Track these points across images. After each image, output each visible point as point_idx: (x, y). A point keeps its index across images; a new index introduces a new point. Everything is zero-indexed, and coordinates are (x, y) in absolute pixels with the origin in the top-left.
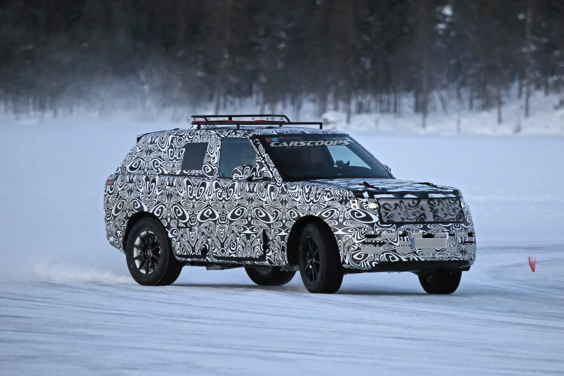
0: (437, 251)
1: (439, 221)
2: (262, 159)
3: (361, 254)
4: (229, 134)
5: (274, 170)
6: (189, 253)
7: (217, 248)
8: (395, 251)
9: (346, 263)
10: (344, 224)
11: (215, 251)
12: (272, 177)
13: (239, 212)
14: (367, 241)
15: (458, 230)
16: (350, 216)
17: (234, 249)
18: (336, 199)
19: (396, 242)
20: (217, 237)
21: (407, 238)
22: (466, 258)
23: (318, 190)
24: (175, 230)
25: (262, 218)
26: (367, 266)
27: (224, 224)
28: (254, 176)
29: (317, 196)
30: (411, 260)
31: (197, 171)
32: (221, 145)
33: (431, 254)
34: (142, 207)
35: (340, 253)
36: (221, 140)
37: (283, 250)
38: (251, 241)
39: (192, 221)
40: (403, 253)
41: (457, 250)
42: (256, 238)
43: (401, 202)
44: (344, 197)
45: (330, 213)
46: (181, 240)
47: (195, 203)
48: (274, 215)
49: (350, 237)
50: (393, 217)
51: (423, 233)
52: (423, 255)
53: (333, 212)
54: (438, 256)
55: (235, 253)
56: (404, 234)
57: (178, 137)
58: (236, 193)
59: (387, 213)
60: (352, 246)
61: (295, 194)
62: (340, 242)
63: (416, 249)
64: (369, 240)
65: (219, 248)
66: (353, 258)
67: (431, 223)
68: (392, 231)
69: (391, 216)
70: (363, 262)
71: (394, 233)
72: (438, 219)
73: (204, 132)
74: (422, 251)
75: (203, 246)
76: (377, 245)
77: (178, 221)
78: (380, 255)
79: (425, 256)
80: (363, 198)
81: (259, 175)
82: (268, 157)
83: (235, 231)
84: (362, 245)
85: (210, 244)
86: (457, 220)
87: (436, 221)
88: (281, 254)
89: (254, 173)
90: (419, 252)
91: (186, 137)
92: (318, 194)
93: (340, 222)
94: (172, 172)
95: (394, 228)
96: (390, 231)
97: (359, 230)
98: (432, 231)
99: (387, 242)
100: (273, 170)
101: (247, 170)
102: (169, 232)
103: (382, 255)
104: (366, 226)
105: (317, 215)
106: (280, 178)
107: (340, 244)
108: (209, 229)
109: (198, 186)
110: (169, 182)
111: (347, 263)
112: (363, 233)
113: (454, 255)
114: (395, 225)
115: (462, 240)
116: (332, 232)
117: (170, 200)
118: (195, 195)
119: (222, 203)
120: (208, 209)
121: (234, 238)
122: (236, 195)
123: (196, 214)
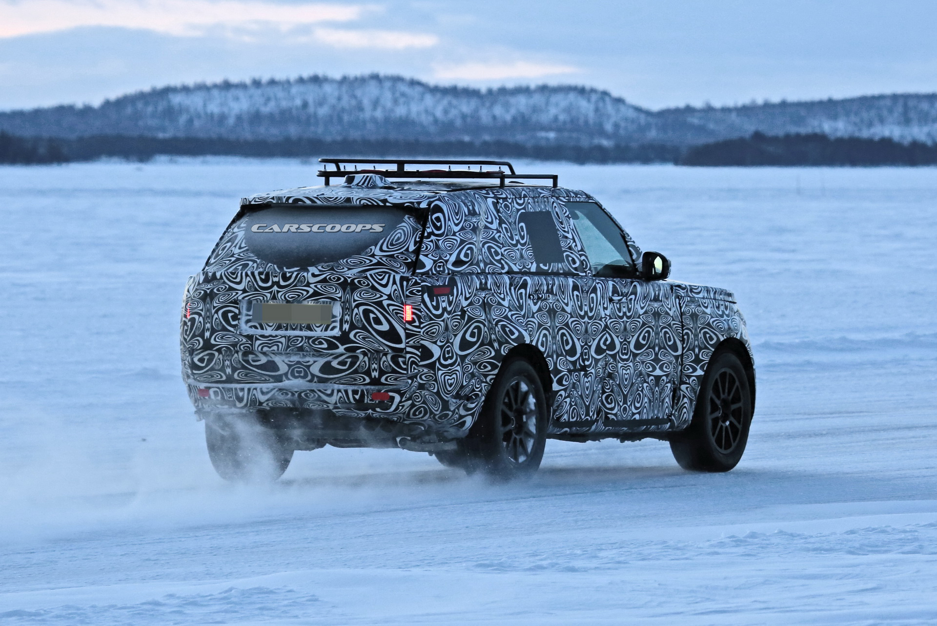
13: (644, 338)
17: (639, 405)
20: (619, 385)
24: (566, 376)
25: (670, 347)
27: (627, 360)
31: (560, 265)
34: (521, 336)
38: (661, 387)
39: (584, 357)
46: (572, 394)
47: (589, 323)
48: (684, 339)
55: (639, 413)
57: (501, 201)
58: (637, 304)
61: (704, 302)
65: (621, 404)
77: (566, 359)
83: (644, 372)
94: (524, 267)
102: (555, 380)
105: (738, 337)
109: (587, 292)
110: (548, 286)
117: (553, 319)
118: (586, 308)
119: (623, 322)
120: (605, 334)
121: (640, 386)
122: (638, 307)
123: (589, 344)
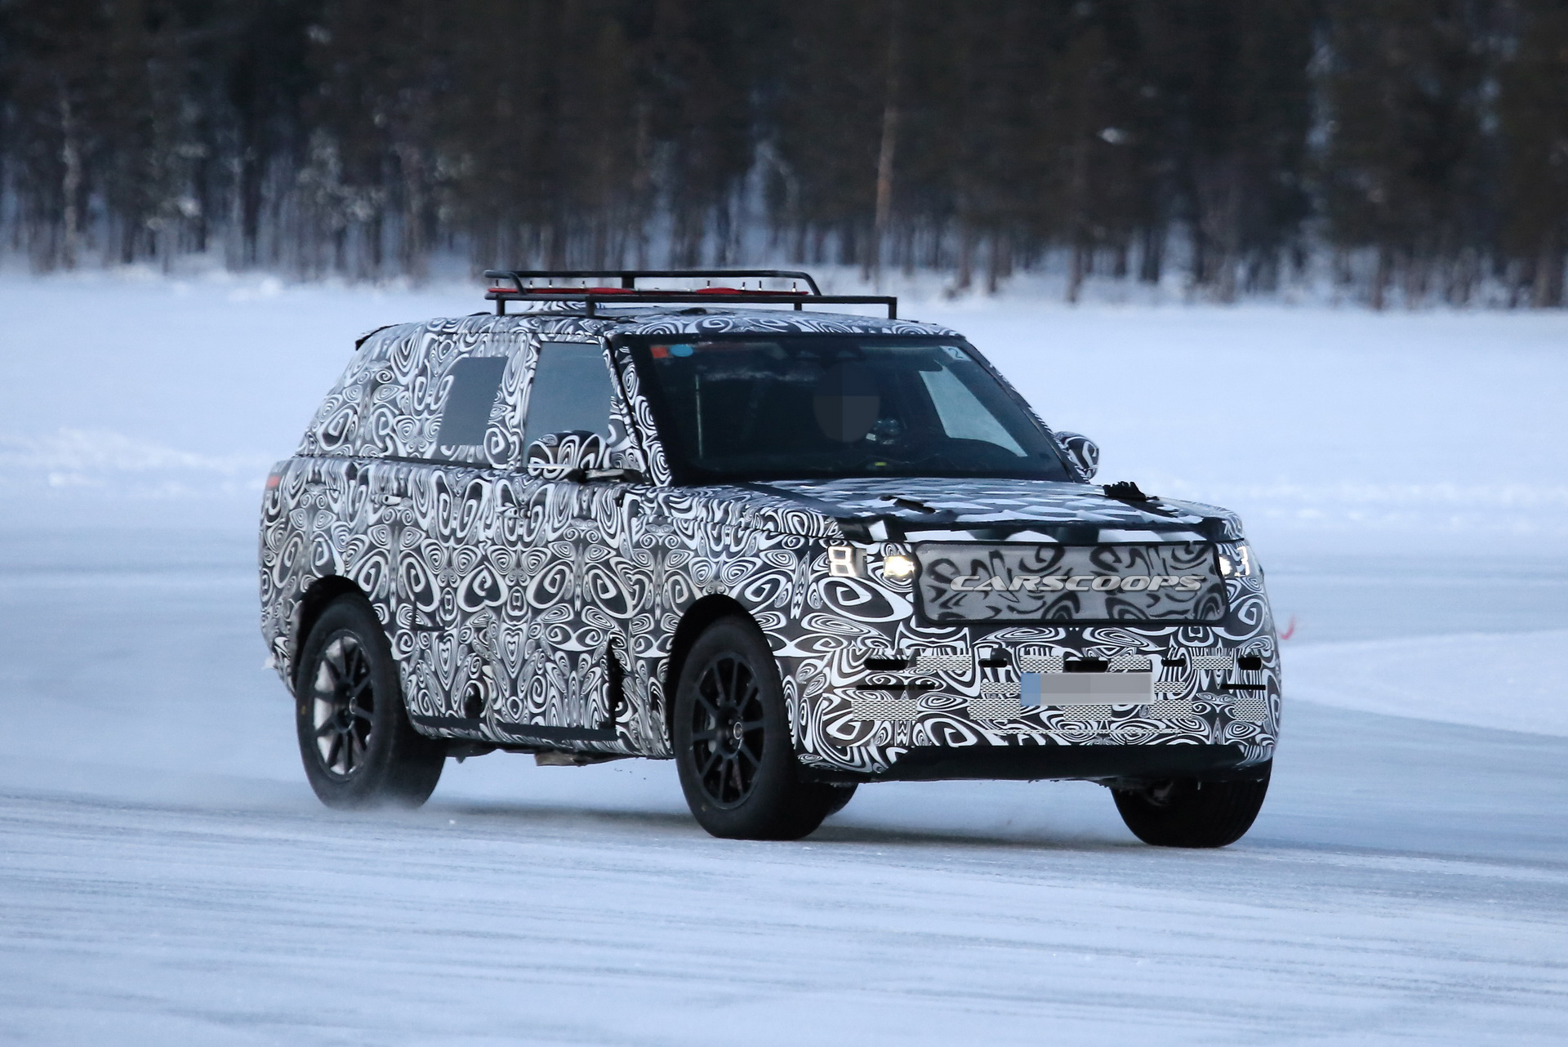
0: (1116, 714)
1: (1128, 616)
2: (625, 411)
3: (851, 720)
4: (558, 333)
5: (653, 448)
6: (439, 712)
7: (503, 695)
8: (963, 713)
9: (807, 752)
10: (804, 624)
11: (496, 707)
12: (643, 468)
13: (553, 583)
14: (871, 679)
15: (1200, 648)
16: (821, 599)
17: (540, 700)
18: (786, 544)
19: (970, 684)
20: (502, 660)
21: (1008, 672)
22: (1227, 740)
23: (744, 514)
24: (406, 637)
25: (607, 603)
26: (873, 760)
27: (518, 619)
28: (591, 467)
29: (740, 533)
30: (1021, 744)
31: (472, 450)
32: (537, 366)
33: (1095, 725)
34: (331, 563)
35: (790, 717)
36: (538, 351)
37: (654, 706)
38: (582, 672)
39: (447, 607)
40: (991, 721)
41: (1194, 711)
42: (593, 666)
43: (995, 555)
44: (813, 537)
45: (767, 587)
46: (419, 669)
47: (455, 549)
48: (635, 590)
49: (820, 664)
50: (961, 603)
51: (1067, 655)
52: (1063, 726)
53: (775, 584)
54: (1120, 731)
55: (543, 714)
56: (998, 660)
57: (441, 339)
58: (548, 522)
59: (940, 592)
60: (825, 695)
61: (686, 526)
62: (789, 682)
63: (1038, 707)
64: (879, 677)
65: (507, 694)
66: (826, 735)
67: (1097, 624)
68: (954, 649)
69: (954, 600)
70: (859, 747)
71: (962, 653)
72: (1122, 613)
73: (503, 323)
74: (1062, 715)
75: (469, 689)
76: (905, 694)
77: (415, 608)
78: (913, 727)
79: (1070, 731)
80: (868, 539)
81: (606, 464)
82: (645, 404)
83: (544, 643)
84: (854, 692)
85: (488, 681)
86: (1196, 615)
87: (1116, 616)
88: (651, 717)
89: (591, 457)
90: (1050, 718)
91: (459, 339)
92: (743, 525)
93: (792, 617)
94: (417, 450)
95: (964, 638)
96: (949, 650)
97: (845, 643)
98: (1099, 649)
99: (937, 684)
100: (650, 447)
101: (569, 446)
102: (394, 641)
103: (919, 727)
104: (870, 632)
105: (733, 595)
106: (664, 474)
107: (789, 688)
108: (485, 635)
109: (463, 496)
110: (399, 484)
111: (811, 750)
112: (858, 653)
113: (1180, 728)
114: (966, 630)
115: (1212, 682)
116: (771, 650)
117: (396, 540)
118: (454, 524)
119: (515, 552)
120: (482, 570)
121: (540, 666)
122: (548, 527)
123: (454, 586)
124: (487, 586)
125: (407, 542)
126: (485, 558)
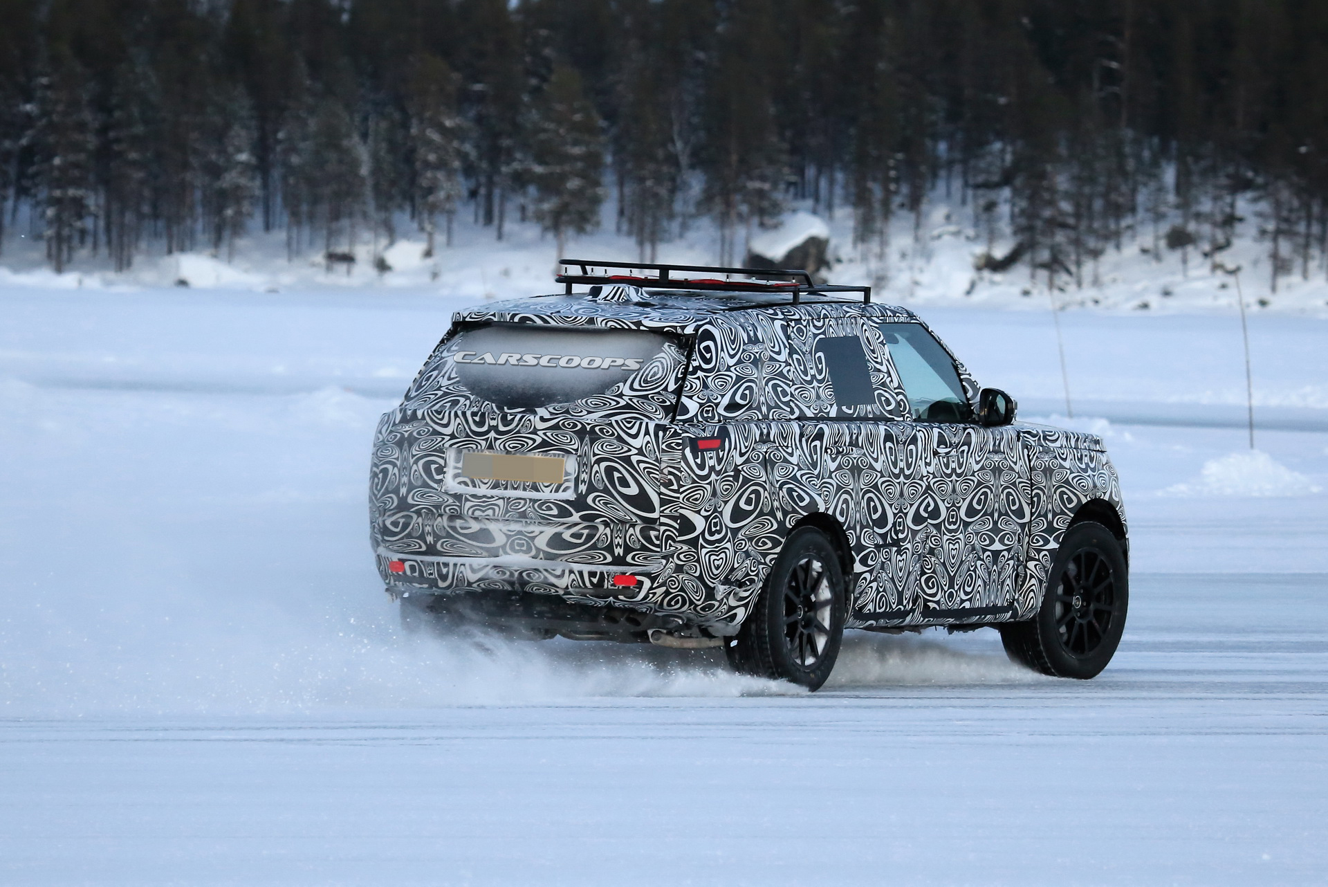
6: (891, 607)
7: (942, 589)
13: (979, 502)
17: (969, 589)
20: (944, 563)
24: (872, 554)
25: (1015, 512)
27: (955, 531)
29: (1092, 454)
31: (869, 408)
34: (813, 502)
38: (1000, 566)
42: (1008, 560)
46: (879, 577)
47: (905, 484)
48: (1035, 502)
55: (970, 600)
58: (972, 456)
61: (1062, 452)
65: (946, 588)
77: (873, 531)
83: (977, 547)
117: (857, 480)
118: (902, 464)
119: (951, 481)
120: (927, 497)
121: (973, 564)
122: (972, 461)
123: (905, 511)
124: (930, 509)
125: (866, 482)
126: (929, 487)
